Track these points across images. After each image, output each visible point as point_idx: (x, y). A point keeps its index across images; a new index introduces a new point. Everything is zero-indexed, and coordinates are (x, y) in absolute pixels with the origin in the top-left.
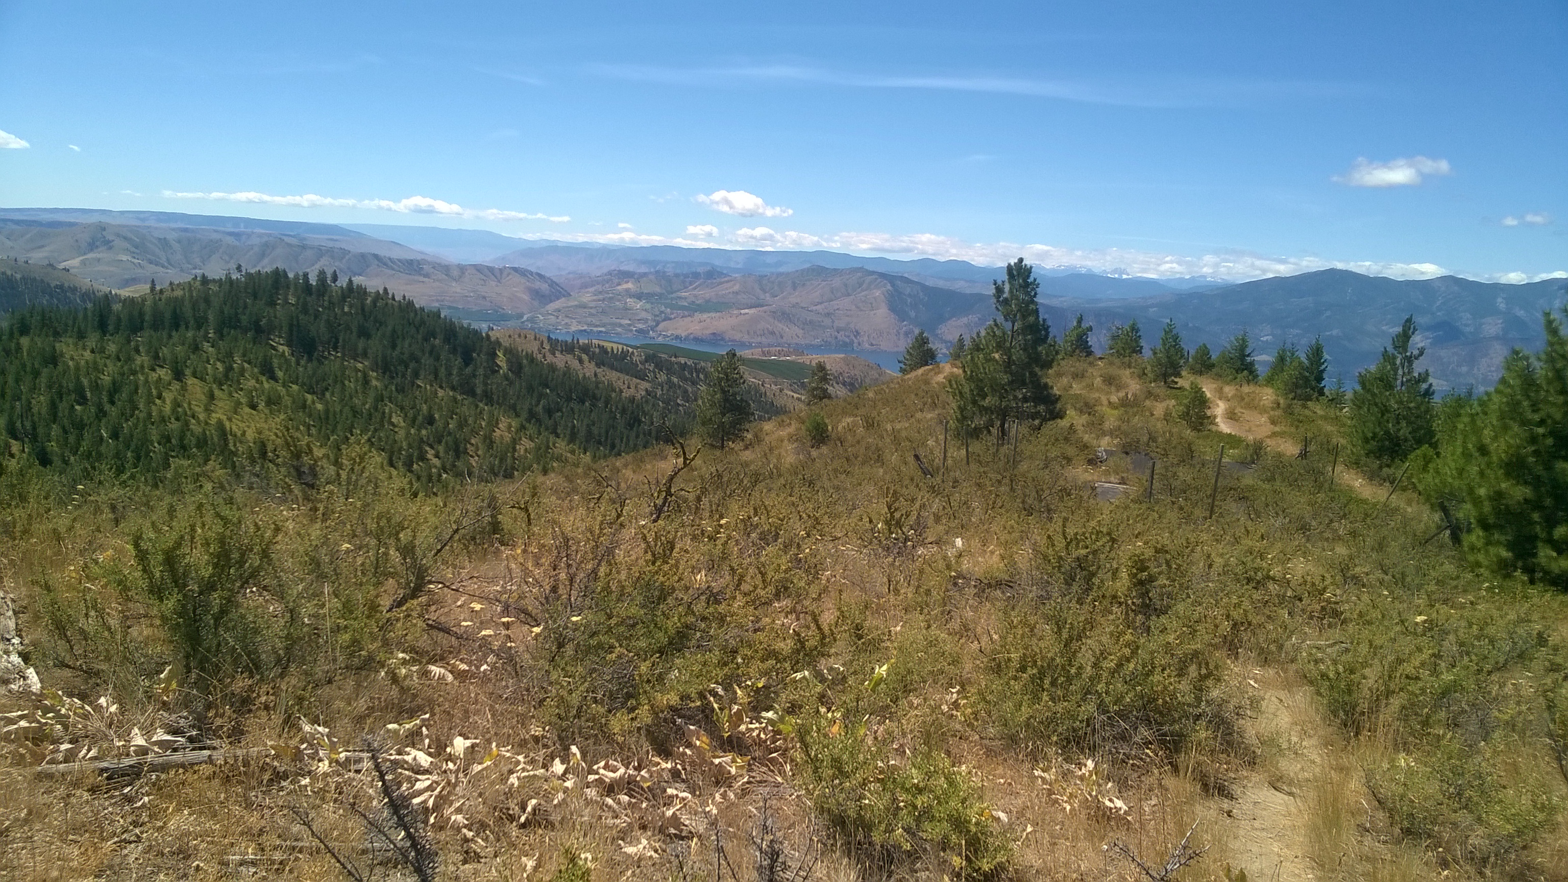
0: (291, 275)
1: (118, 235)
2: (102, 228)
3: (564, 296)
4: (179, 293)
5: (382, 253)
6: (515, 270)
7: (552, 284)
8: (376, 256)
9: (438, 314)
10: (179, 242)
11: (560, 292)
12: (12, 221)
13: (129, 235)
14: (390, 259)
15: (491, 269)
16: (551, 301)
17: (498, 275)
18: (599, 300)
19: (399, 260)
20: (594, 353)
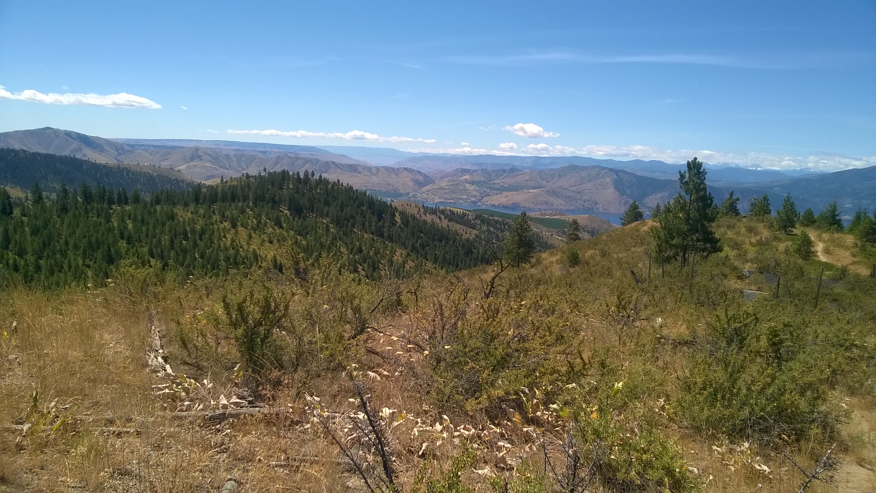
0: (291, 173)
1: (205, 153)
2: (197, 149)
3: (432, 183)
4: (235, 183)
5: (337, 161)
6: (406, 169)
7: (426, 176)
8: (334, 163)
9: (365, 193)
10: (235, 156)
11: (429, 181)
12: (152, 146)
13: (210, 153)
14: (341, 164)
15: (393, 169)
16: (424, 186)
17: (397, 172)
18: (451, 185)
19: (346, 165)
20: (447, 214)
